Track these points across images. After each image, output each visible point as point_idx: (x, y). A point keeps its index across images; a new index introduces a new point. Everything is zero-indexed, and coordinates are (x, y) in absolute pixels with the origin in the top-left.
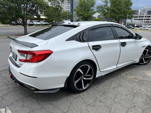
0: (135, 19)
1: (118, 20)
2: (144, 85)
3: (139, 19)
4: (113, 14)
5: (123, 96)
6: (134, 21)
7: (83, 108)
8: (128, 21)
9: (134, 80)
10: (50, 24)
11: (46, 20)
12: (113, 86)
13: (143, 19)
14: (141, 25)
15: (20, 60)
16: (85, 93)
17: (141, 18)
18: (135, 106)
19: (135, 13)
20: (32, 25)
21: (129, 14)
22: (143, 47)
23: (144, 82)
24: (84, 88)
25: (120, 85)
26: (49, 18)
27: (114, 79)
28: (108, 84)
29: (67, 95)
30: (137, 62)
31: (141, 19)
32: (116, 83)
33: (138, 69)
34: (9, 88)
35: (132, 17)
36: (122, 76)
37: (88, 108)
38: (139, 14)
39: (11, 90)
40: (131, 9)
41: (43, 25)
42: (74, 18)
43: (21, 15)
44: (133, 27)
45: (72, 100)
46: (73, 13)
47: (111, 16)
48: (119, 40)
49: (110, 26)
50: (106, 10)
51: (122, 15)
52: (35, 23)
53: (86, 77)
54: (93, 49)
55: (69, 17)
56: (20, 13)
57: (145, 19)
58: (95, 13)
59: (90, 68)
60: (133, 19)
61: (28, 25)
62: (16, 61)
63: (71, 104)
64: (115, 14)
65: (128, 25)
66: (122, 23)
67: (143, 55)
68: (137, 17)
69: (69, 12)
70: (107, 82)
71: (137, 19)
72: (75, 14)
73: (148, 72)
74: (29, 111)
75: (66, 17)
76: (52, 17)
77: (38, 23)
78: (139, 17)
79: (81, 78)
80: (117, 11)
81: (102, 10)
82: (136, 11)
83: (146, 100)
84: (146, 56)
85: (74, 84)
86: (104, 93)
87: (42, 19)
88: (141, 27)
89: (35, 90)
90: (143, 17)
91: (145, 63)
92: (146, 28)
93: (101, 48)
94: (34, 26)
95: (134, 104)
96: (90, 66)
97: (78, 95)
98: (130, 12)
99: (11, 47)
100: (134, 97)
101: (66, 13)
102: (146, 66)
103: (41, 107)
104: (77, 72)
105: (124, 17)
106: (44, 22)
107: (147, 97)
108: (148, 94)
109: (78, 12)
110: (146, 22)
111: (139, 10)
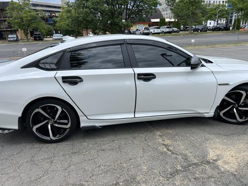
10: (181, 30)
20: (148, 34)
23: (174, 156)
24: (53, 138)
41: (165, 33)
48: (134, 69)
49: (120, 44)
52: (152, 31)
54: (64, 82)
59: (63, 111)
77: (156, 31)
79: (48, 123)
85: (32, 128)
93: (82, 81)
106: (167, 28)
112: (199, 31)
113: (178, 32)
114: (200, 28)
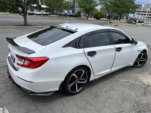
0: (137, 14)
1: (120, 14)
2: (135, 89)
3: (141, 14)
4: (115, 8)
5: (113, 100)
6: (136, 16)
7: (74, 110)
8: (131, 15)
9: (126, 83)
10: (51, 14)
11: (47, 10)
12: (105, 89)
13: (146, 15)
14: (144, 21)
15: (18, 64)
16: (78, 95)
17: (144, 13)
18: (123, 111)
19: (139, 8)
20: (33, 14)
21: (132, 8)
22: (138, 51)
23: (135, 86)
24: (77, 91)
25: (112, 89)
26: (51, 8)
27: (107, 81)
28: (101, 87)
29: (61, 97)
30: (132, 65)
31: (144, 15)
32: (108, 87)
33: (131, 71)
34: (7, 86)
35: (135, 11)
36: (115, 79)
37: (79, 111)
38: (142, 9)
39: (9, 88)
40: (134, 3)
41: (44, 15)
42: (76, 8)
43: (21, 5)
44: (134, 23)
45: (65, 102)
46: (75, 3)
47: (113, 10)
48: (115, 45)
49: (107, 32)
50: (109, 4)
51: (125, 9)
52: (35, 12)
53: (80, 81)
54: (88, 55)
55: (71, 8)
56: (21, 3)
57: (147, 15)
58: (97, 5)
59: (85, 73)
60: (135, 14)
61: (29, 14)
62: (14, 63)
63: (64, 106)
64: (117, 7)
65: (130, 20)
66: (124, 17)
67: (138, 58)
68: (140, 12)
69: (71, 2)
70: (100, 85)
71: (140, 14)
72: (77, 5)
73: (140, 76)
74: (24, 111)
75: (68, 7)
76: (53, 6)
77: (38, 13)
78: (142, 12)
79: (75, 82)
80: (120, 5)
81: (104, 3)
82: (139, 6)
83: (134, 106)
84: (141, 60)
85: (68, 87)
86: (96, 96)
87: (43, 9)
88: (143, 22)
89: (31, 93)
90: (146, 12)
91: (139, 66)
92: (147, 24)
93: (96, 54)
94: (34, 15)
95: (122, 109)
96: (85, 71)
97: (71, 97)
98: (133, 7)
99: (9, 50)
100: (123, 102)
101: (68, 3)
102: (139, 68)
103: (36, 108)
104: (71, 77)
105: (126, 11)
106: (45, 11)
107: (135, 103)
108: (137, 99)
109: (80, 4)
110: (149, 18)
111: (143, 5)
112: (63, 16)
113: (50, 15)
114: (63, 14)
